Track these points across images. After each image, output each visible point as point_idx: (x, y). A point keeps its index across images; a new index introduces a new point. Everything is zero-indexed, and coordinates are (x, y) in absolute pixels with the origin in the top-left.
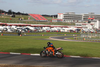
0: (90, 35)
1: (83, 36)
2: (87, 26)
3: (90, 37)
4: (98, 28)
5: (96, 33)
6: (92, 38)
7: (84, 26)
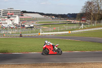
0: (10, 31)
1: (3, 32)
2: (6, 21)
3: (10, 33)
4: (17, 23)
5: (16, 28)
6: (13, 33)
7: (4, 22)
